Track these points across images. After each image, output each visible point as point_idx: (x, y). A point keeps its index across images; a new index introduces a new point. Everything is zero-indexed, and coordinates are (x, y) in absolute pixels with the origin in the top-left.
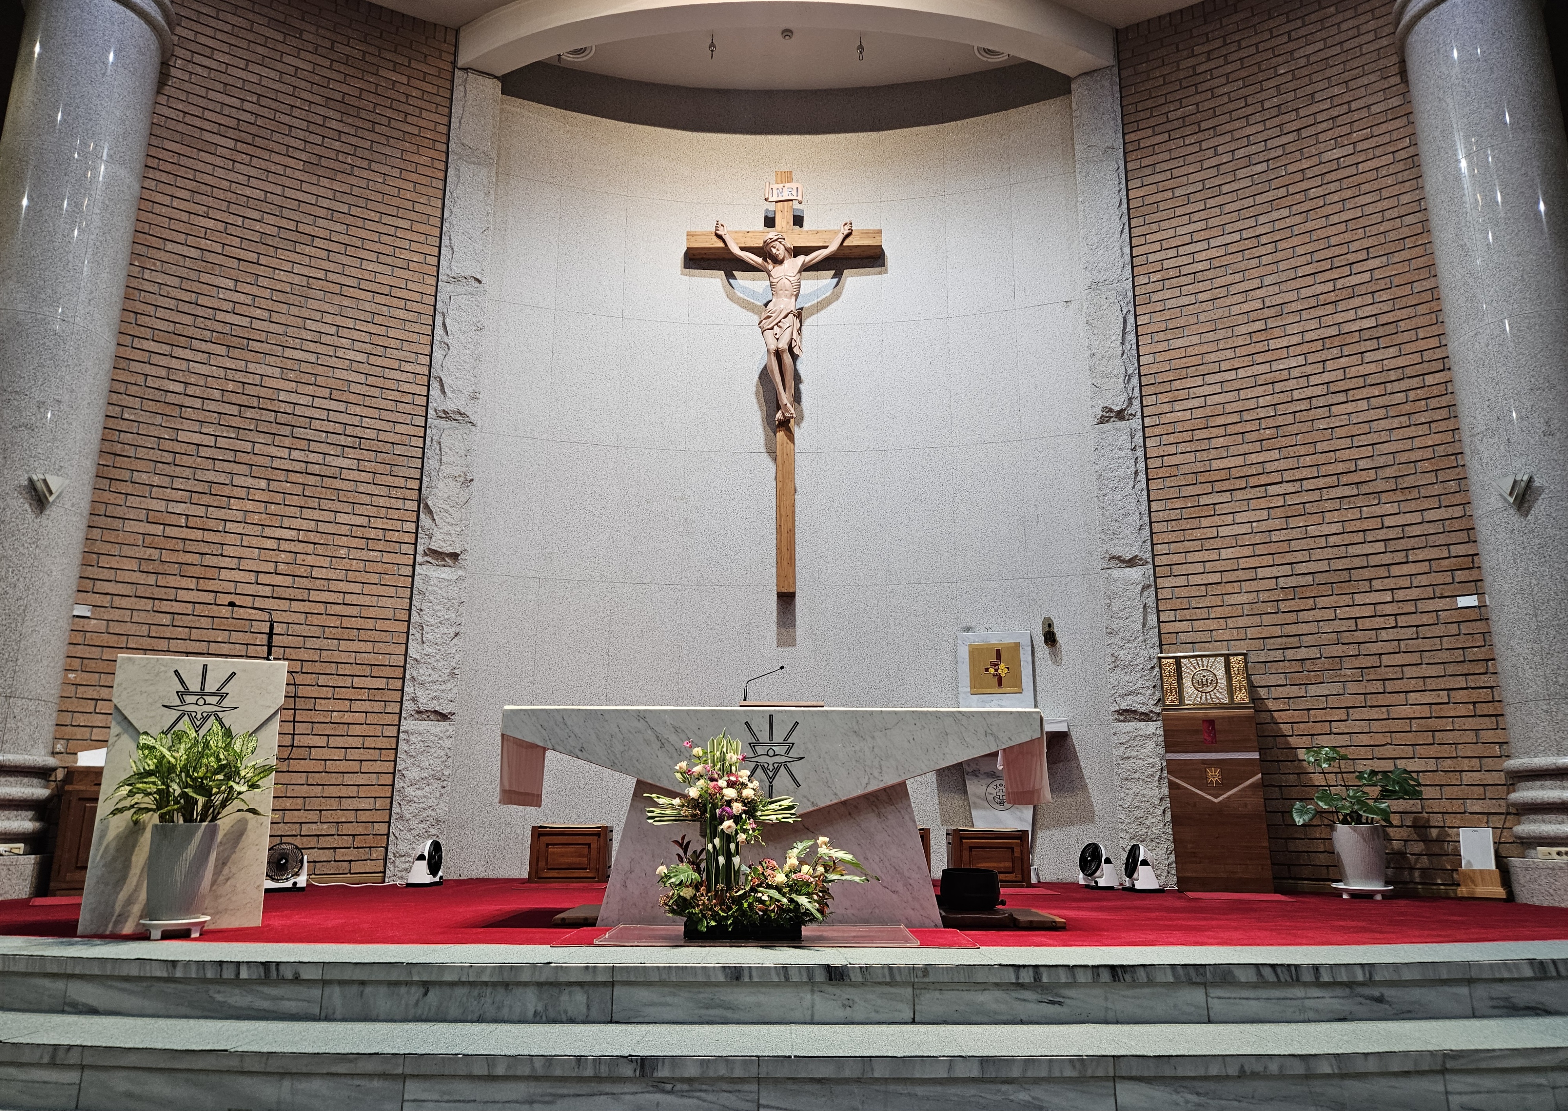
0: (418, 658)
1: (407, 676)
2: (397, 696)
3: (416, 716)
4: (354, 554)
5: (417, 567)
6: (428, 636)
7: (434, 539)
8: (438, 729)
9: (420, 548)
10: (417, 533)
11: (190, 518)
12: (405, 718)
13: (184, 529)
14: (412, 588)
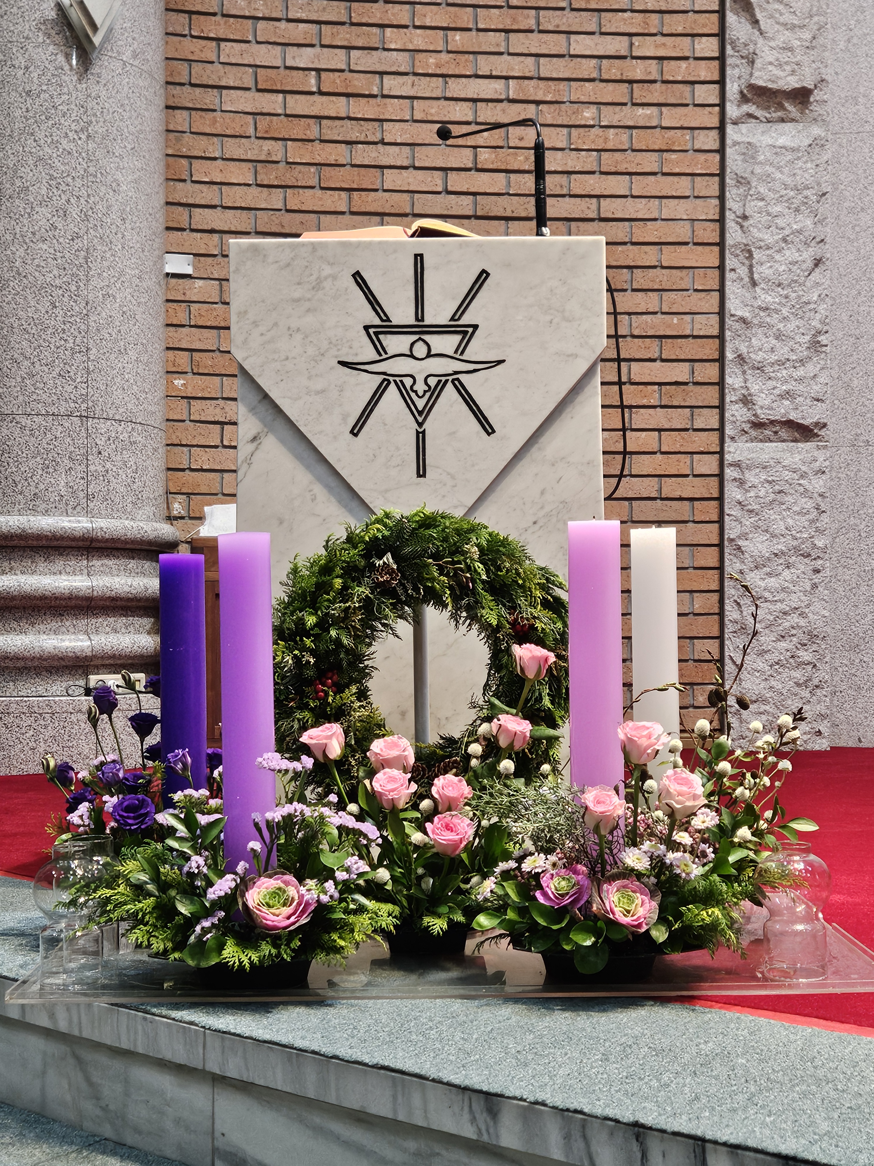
0: (747, 315)
1: (729, 355)
2: (711, 395)
3: (753, 433)
4: (610, 116)
5: (730, 129)
6: (762, 271)
7: (758, 63)
8: (797, 457)
9: (732, 88)
10: (722, 59)
11: (323, 75)
12: (732, 438)
13: (317, 98)
14: (722, 175)
